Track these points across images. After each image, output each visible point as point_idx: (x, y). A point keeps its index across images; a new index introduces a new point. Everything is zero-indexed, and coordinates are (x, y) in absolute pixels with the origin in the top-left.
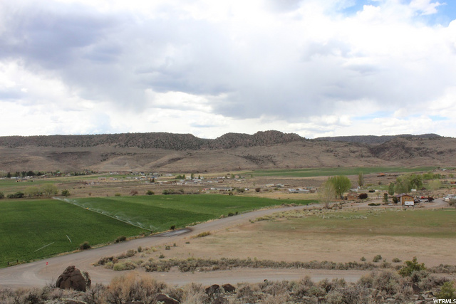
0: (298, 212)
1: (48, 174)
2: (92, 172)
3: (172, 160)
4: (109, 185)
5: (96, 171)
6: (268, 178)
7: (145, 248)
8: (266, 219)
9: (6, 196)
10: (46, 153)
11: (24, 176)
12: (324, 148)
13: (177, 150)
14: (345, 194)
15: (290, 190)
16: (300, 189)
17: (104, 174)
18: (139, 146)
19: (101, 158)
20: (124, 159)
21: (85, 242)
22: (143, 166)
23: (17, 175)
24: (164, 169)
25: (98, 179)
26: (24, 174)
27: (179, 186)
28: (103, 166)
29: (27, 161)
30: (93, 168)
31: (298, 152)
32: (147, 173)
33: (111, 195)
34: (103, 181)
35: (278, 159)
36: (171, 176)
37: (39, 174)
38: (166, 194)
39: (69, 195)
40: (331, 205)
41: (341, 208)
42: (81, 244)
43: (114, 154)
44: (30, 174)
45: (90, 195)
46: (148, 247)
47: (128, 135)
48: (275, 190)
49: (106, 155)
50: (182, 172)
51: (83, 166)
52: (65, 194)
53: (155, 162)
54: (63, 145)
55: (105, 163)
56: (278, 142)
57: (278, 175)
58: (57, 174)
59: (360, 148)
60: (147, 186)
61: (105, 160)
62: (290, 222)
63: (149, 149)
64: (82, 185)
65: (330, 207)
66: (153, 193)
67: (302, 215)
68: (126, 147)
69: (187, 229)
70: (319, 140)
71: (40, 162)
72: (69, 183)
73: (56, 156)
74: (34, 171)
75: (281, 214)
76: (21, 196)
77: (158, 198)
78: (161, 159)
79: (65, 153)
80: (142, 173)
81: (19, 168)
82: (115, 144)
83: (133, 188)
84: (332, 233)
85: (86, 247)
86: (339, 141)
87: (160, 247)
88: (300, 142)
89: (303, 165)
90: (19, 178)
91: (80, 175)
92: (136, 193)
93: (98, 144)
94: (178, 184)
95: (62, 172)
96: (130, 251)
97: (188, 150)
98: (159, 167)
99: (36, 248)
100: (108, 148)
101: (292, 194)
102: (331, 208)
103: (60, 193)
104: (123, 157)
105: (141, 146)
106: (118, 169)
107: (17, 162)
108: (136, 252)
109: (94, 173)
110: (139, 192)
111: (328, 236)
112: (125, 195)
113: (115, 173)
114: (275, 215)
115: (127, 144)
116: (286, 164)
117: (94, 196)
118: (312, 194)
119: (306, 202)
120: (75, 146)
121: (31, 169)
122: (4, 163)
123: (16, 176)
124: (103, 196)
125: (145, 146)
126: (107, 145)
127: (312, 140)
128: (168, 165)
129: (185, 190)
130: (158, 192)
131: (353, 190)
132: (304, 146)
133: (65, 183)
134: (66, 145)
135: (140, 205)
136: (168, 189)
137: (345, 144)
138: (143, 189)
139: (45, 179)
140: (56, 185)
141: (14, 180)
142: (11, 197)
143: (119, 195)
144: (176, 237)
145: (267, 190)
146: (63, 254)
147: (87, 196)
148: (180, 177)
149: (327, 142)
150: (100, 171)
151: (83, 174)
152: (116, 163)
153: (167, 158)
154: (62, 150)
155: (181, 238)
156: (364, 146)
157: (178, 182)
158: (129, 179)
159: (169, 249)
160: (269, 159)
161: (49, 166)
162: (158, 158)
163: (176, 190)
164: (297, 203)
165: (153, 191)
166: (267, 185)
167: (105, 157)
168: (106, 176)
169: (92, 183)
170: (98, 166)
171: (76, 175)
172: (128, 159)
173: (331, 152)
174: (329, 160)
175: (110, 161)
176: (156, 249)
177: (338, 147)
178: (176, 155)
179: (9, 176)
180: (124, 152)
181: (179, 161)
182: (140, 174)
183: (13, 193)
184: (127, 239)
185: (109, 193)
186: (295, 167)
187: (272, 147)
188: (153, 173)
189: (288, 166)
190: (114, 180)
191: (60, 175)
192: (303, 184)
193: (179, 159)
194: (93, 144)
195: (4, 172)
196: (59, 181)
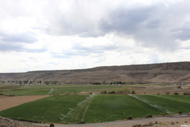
1: (128, 83)
2: (149, 83)
4: (156, 89)
5: (151, 82)
9: (107, 93)
10: (128, 73)
17: (154, 84)
18: (173, 69)
19: (154, 76)
20: (165, 76)
21: (130, 116)
22: (175, 79)
23: (115, 83)
24: (187, 81)
25: (151, 86)
26: (118, 83)
28: (154, 80)
29: (119, 77)
30: (149, 80)
32: (177, 83)
33: (155, 94)
34: (153, 87)
37: (124, 83)
39: (135, 93)
43: (160, 73)
44: (120, 83)
45: (145, 93)
47: (167, 63)
49: (156, 74)
51: (145, 80)
52: (133, 93)
53: (182, 78)
54: (135, 69)
55: (155, 78)
60: (176, 90)
61: (155, 76)
63: (179, 71)
64: (143, 89)
66: (178, 94)
68: (167, 70)
71: (125, 78)
72: (137, 87)
73: (132, 75)
74: (122, 82)
76: (113, 93)
78: (186, 76)
79: (137, 73)
80: (175, 83)
81: (116, 80)
82: (161, 68)
83: (168, 91)
85: (130, 118)
87: (169, 123)
90: (115, 85)
91: (143, 84)
92: (169, 93)
93: (152, 69)
95: (134, 82)
96: (151, 123)
98: (184, 80)
100: (157, 71)
103: (131, 92)
104: (164, 75)
105: (174, 69)
106: (162, 81)
107: (115, 78)
108: (154, 124)
109: (150, 83)
112: (163, 94)
113: (160, 83)
115: (167, 68)
117: (147, 94)
120: (141, 70)
121: (120, 81)
122: (110, 78)
124: (151, 94)
125: (176, 69)
126: (156, 69)
128: (189, 79)
130: (181, 93)
133: (135, 87)
134: (137, 69)
136: (186, 92)
139: (126, 85)
140: (130, 88)
141: (113, 85)
142: (110, 93)
143: (159, 94)
146: (118, 120)
147: (144, 94)
150: (153, 82)
151: (144, 84)
152: (161, 78)
153: (189, 75)
154: (135, 72)
158: (167, 86)
159: (173, 124)
161: (128, 79)
162: (184, 75)
167: (155, 75)
168: (156, 85)
169: (148, 88)
170: (152, 80)
171: (141, 84)
172: (167, 76)
175: (158, 77)
176: (165, 123)
179: (111, 84)
180: (165, 73)
183: (111, 91)
184: (153, 116)
185: (154, 93)
188: (181, 83)
190: (159, 87)
191: (133, 84)
194: (150, 69)
195: (109, 82)
196: (132, 87)
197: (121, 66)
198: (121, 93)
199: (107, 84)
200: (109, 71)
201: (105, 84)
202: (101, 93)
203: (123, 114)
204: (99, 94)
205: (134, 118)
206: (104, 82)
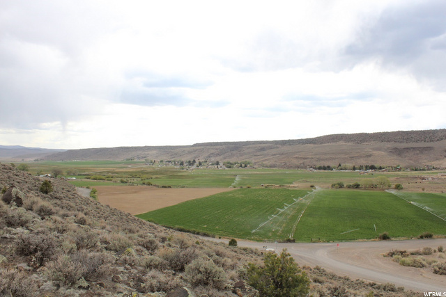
1: (388, 168)
2: (433, 168)
5: (438, 167)
9: (345, 186)
10: (388, 148)
11: (366, 169)
19: (445, 154)
23: (361, 168)
26: (367, 167)
28: (445, 163)
29: (370, 156)
30: (435, 164)
34: (443, 177)
37: (381, 168)
39: (402, 189)
42: (380, 234)
44: (372, 167)
45: (423, 190)
51: (425, 161)
52: (398, 187)
54: (405, 141)
58: (397, 169)
64: (419, 180)
71: (382, 157)
72: (407, 177)
73: (398, 152)
74: (376, 165)
76: (357, 186)
79: (407, 148)
81: (363, 162)
90: (362, 171)
91: (420, 170)
93: (442, 139)
95: (401, 166)
103: (393, 186)
107: (361, 157)
109: (436, 169)
117: (428, 191)
120: (417, 141)
121: (373, 164)
122: (351, 158)
124: (437, 192)
133: (402, 177)
134: (408, 140)
139: (385, 173)
140: (393, 179)
141: (357, 172)
142: (349, 187)
146: (361, 240)
147: (420, 191)
150: (442, 166)
151: (423, 170)
154: (405, 145)
161: (389, 160)
169: (430, 179)
170: (440, 162)
171: (416, 170)
179: (354, 169)
183: (351, 184)
185: (444, 190)
191: (400, 170)
194: (436, 139)
195: (350, 165)
196: (397, 175)
197: (374, 133)
198: (373, 187)
199: (346, 169)
200: (350, 144)
201: (341, 169)
202: (333, 186)
203: (372, 229)
204: (328, 188)
205: (393, 237)
206: (340, 165)
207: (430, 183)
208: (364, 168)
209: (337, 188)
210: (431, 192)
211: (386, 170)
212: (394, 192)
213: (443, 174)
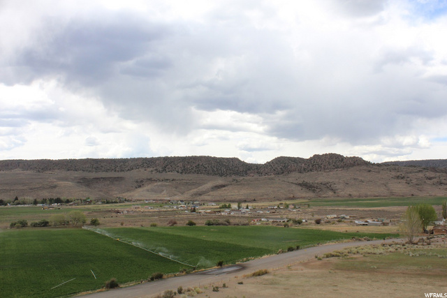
0: (375, 247)
1: (77, 201)
2: (126, 200)
3: (216, 187)
4: (144, 215)
5: (130, 198)
6: (329, 208)
7: (186, 288)
8: (336, 256)
9: (29, 224)
10: (75, 178)
11: (51, 203)
12: (394, 173)
13: (221, 176)
14: (429, 228)
15: (356, 222)
16: (370, 221)
17: (138, 203)
18: (178, 172)
19: (136, 184)
20: (161, 186)
21: (112, 279)
22: (182, 193)
23: (44, 202)
24: (205, 197)
25: (133, 207)
26: (52, 201)
27: (224, 217)
28: (137, 194)
29: (55, 187)
30: (126, 195)
31: (363, 179)
32: (187, 202)
33: (147, 226)
34: (138, 210)
35: (338, 186)
36: (214, 206)
37: (68, 201)
38: (209, 224)
39: (99, 224)
40: (415, 239)
41: (429, 244)
42: (107, 282)
43: (150, 180)
44: (58, 201)
45: (122, 224)
46: (191, 287)
47: (166, 159)
48: (339, 221)
49: (142, 181)
50: (228, 201)
51: (115, 193)
52: (94, 223)
53: (195, 190)
54: (94, 170)
55: (140, 190)
56: (337, 167)
57: (339, 205)
58: (86, 202)
59: (438, 174)
60: (188, 215)
61: (140, 186)
62: (368, 259)
63: (190, 175)
64: (114, 214)
65: (415, 241)
66: (195, 224)
67: (382, 251)
68: (164, 173)
69: (238, 265)
70: (386, 164)
71: (68, 189)
72: (99, 211)
73: (86, 182)
74: (62, 198)
75: (355, 250)
76: (45, 224)
77: (200, 229)
78: (203, 186)
79: (97, 178)
80: (182, 201)
81: (46, 194)
82: (152, 169)
83: (171, 218)
84: (428, 276)
85: (113, 286)
86: (411, 166)
87: (206, 288)
88: (365, 167)
89: (369, 193)
90: (46, 206)
91: (112, 203)
92: (175, 223)
93: (132, 169)
94: (223, 214)
95: (91, 199)
96: (168, 292)
97: (233, 177)
98: (200, 195)
99: (54, 285)
100: (143, 173)
101: (361, 227)
102: (417, 244)
103: (89, 221)
104: (159, 183)
105: (180, 171)
106: (155, 196)
107: (44, 188)
108: (175, 293)
109: (128, 201)
110: (178, 222)
111: (425, 280)
112: (162, 226)
113: (151, 201)
114: (347, 251)
115: (164, 170)
116: (349, 193)
117: (128, 226)
118: (386, 227)
119: (383, 236)
120: (107, 171)
121: (59, 196)
122: (31, 189)
123: (42, 203)
124: (137, 226)
125: (185, 171)
126: (142, 170)
127: (378, 165)
128: (211, 193)
129: (231, 221)
130: (201, 223)
131: (437, 223)
132: (370, 171)
133: (95, 211)
134: (97, 169)
135: (179, 236)
136: (211, 220)
137: (419, 169)
138: (182, 220)
139: (74, 207)
140: (85, 213)
141: (40, 207)
142: (35, 225)
143: (154, 226)
144: (224, 275)
145: (329, 222)
146: (84, 293)
147: (119, 226)
148: (225, 207)
149: (397, 167)
150: (134, 198)
151: (115, 202)
152: (152, 190)
153: (209, 185)
154: (93, 175)
155: (232, 276)
156: (442, 171)
157: (223, 211)
158: (166, 208)
159: (217, 291)
160: (328, 186)
161: (80, 192)
162: (200, 184)
163: (221, 221)
164: (371, 237)
165: (194, 221)
166: (329, 216)
167: (140, 184)
168: (141, 205)
169: (125, 212)
170: (132, 193)
171: (108, 203)
172: (166, 186)
173: (403, 178)
174: (399, 188)
175: (146, 188)
176: (200, 290)
177: (410, 173)
178: (220, 181)
179: (36, 202)
180: (162, 178)
181: (224, 189)
182: (179, 202)
183: (37, 221)
184: (165, 276)
185: (144, 223)
186: (360, 196)
187: (331, 173)
188: (194, 201)
189: (350, 195)
190: (149, 209)
191: (90, 203)
192: (373, 215)
193: (224, 186)
194: (127, 169)
195: (30, 198)
196: (89, 209)
197: (59, 161)
198: (64, 223)
199: (24, 203)
200: (29, 172)
201: (19, 204)
202: (13, 225)
203: (90, 276)
204: (6, 228)
205: (121, 283)
206: (16, 199)
207: (126, 216)
208: (48, 202)
209: (18, 227)
210: (131, 226)
211: (74, 204)
212: (91, 228)
213: (136, 206)
